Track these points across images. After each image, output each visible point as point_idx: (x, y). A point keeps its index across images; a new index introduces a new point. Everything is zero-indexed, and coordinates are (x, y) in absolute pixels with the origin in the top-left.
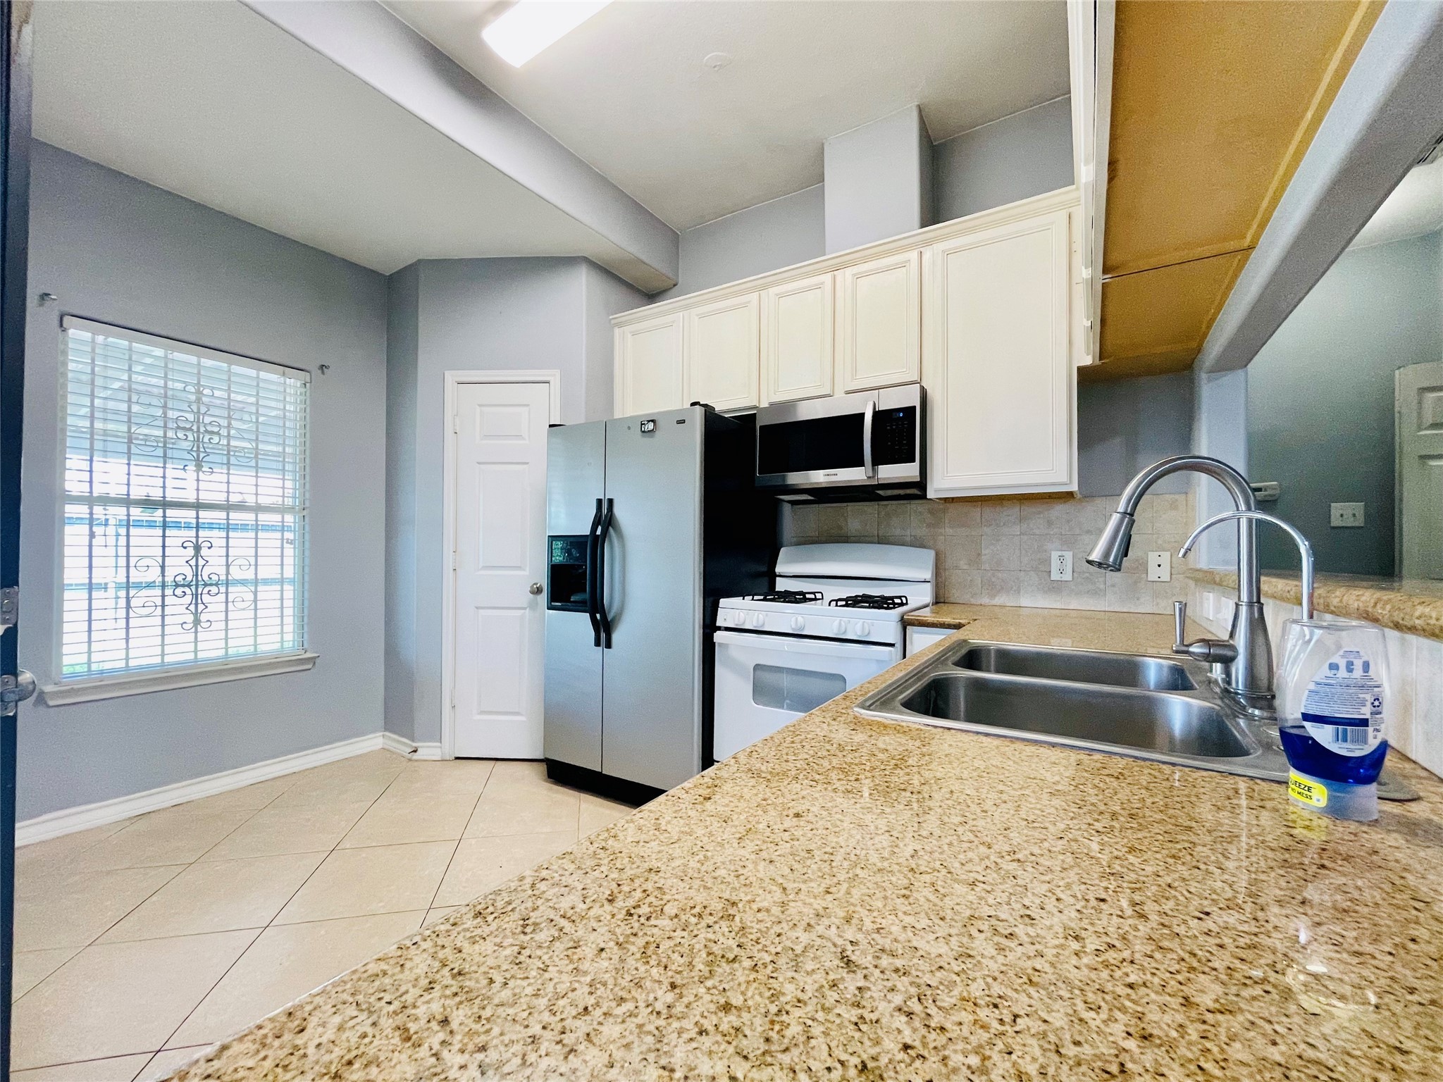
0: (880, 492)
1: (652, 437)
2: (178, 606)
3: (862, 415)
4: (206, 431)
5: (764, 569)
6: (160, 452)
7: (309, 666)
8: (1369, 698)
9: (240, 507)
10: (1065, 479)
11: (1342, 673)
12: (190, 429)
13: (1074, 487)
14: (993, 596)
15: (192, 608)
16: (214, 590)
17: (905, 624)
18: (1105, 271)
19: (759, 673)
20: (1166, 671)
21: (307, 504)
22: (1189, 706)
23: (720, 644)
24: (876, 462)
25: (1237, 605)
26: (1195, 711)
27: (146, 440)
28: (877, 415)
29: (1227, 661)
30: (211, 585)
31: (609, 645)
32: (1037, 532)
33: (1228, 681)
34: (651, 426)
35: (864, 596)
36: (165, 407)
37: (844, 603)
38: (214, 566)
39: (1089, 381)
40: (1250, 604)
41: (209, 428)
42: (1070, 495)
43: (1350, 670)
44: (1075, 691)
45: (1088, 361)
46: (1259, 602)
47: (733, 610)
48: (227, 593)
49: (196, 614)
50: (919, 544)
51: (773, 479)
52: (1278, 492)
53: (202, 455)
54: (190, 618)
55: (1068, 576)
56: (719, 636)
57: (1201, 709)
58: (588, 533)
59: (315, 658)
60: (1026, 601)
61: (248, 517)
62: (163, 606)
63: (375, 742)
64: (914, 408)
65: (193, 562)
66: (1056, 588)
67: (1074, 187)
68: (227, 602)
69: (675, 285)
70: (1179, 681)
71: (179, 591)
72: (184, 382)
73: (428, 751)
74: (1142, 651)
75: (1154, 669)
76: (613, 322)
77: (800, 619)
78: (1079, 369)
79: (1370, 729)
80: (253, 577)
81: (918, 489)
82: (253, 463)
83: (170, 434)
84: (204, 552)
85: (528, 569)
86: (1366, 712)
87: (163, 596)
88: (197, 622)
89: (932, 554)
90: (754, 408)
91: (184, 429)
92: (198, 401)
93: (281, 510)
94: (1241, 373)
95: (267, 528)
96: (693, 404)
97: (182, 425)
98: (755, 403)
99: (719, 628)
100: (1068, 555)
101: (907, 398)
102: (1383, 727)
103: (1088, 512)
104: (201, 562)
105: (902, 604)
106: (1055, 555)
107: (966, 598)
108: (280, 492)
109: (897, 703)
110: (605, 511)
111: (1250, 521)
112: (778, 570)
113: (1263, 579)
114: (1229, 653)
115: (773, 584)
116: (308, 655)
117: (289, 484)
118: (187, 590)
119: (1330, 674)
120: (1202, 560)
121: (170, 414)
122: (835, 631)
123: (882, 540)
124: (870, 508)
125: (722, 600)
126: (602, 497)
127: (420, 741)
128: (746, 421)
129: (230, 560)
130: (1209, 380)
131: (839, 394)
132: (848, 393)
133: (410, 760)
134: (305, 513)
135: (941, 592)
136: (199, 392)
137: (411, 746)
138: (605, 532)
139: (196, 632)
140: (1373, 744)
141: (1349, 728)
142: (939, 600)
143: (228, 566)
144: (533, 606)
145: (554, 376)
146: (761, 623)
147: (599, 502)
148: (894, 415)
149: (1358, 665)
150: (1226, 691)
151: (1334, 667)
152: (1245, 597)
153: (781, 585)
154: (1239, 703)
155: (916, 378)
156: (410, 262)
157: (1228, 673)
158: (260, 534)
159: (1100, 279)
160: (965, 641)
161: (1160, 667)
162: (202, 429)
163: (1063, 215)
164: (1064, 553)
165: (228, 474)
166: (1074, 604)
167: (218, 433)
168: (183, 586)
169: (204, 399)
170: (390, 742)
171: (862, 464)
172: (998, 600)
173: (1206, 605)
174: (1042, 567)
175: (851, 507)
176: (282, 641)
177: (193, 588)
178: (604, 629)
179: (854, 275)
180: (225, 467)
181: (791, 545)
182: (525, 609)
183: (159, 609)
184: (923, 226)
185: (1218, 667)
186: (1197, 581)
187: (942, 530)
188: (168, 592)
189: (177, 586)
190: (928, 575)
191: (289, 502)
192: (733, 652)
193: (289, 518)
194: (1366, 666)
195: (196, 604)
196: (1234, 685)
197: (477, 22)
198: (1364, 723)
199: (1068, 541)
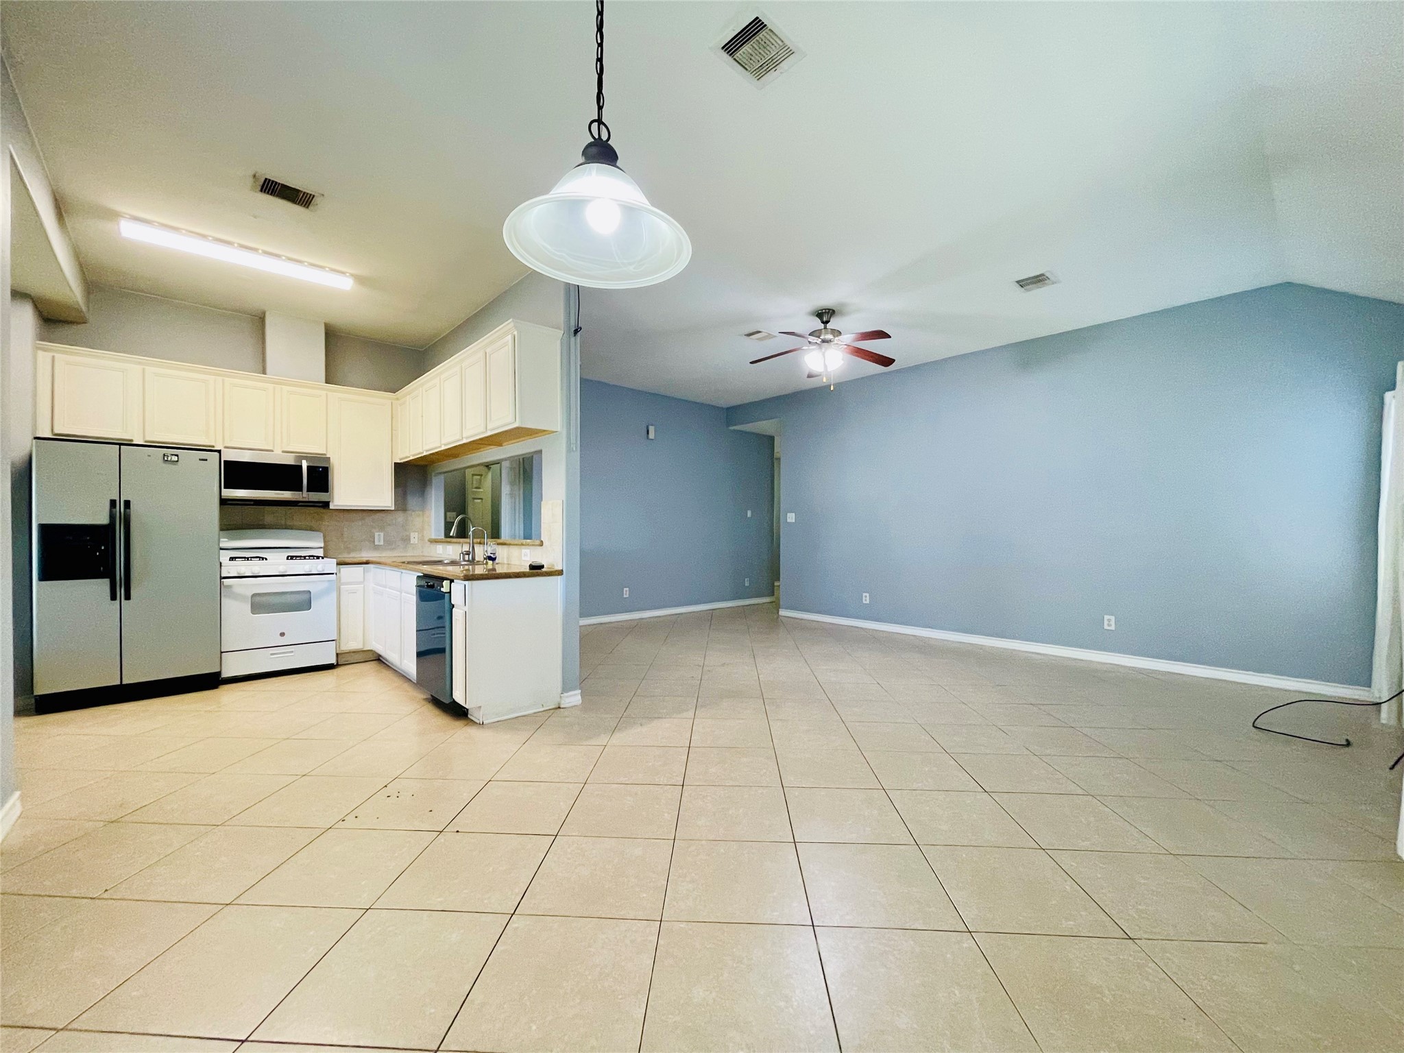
1: (175, 465)
3: (301, 466)
10: (387, 505)
13: (391, 508)
14: (349, 553)
17: (338, 564)
19: (254, 598)
23: (226, 587)
24: (309, 490)
28: (310, 467)
31: (128, 598)
32: (369, 524)
34: (175, 458)
37: (287, 559)
42: (388, 511)
47: (234, 567)
50: (318, 530)
55: (382, 543)
56: (226, 582)
60: (363, 554)
64: (328, 467)
66: (377, 548)
67: (395, 395)
69: (86, 322)
76: (38, 346)
77: (284, 567)
78: (395, 463)
81: (326, 505)
89: (320, 534)
99: (224, 578)
100: (382, 534)
103: (394, 517)
106: (376, 534)
110: (121, 508)
122: (306, 570)
126: (117, 499)
131: (278, 451)
132: (285, 452)
146: (248, 572)
147: (113, 502)
148: (318, 469)
155: (325, 453)
163: (390, 401)
171: (302, 491)
172: (352, 554)
174: (371, 539)
178: (121, 589)
184: (326, 383)
187: (329, 524)
190: (322, 544)
192: (237, 590)
199: (382, 529)
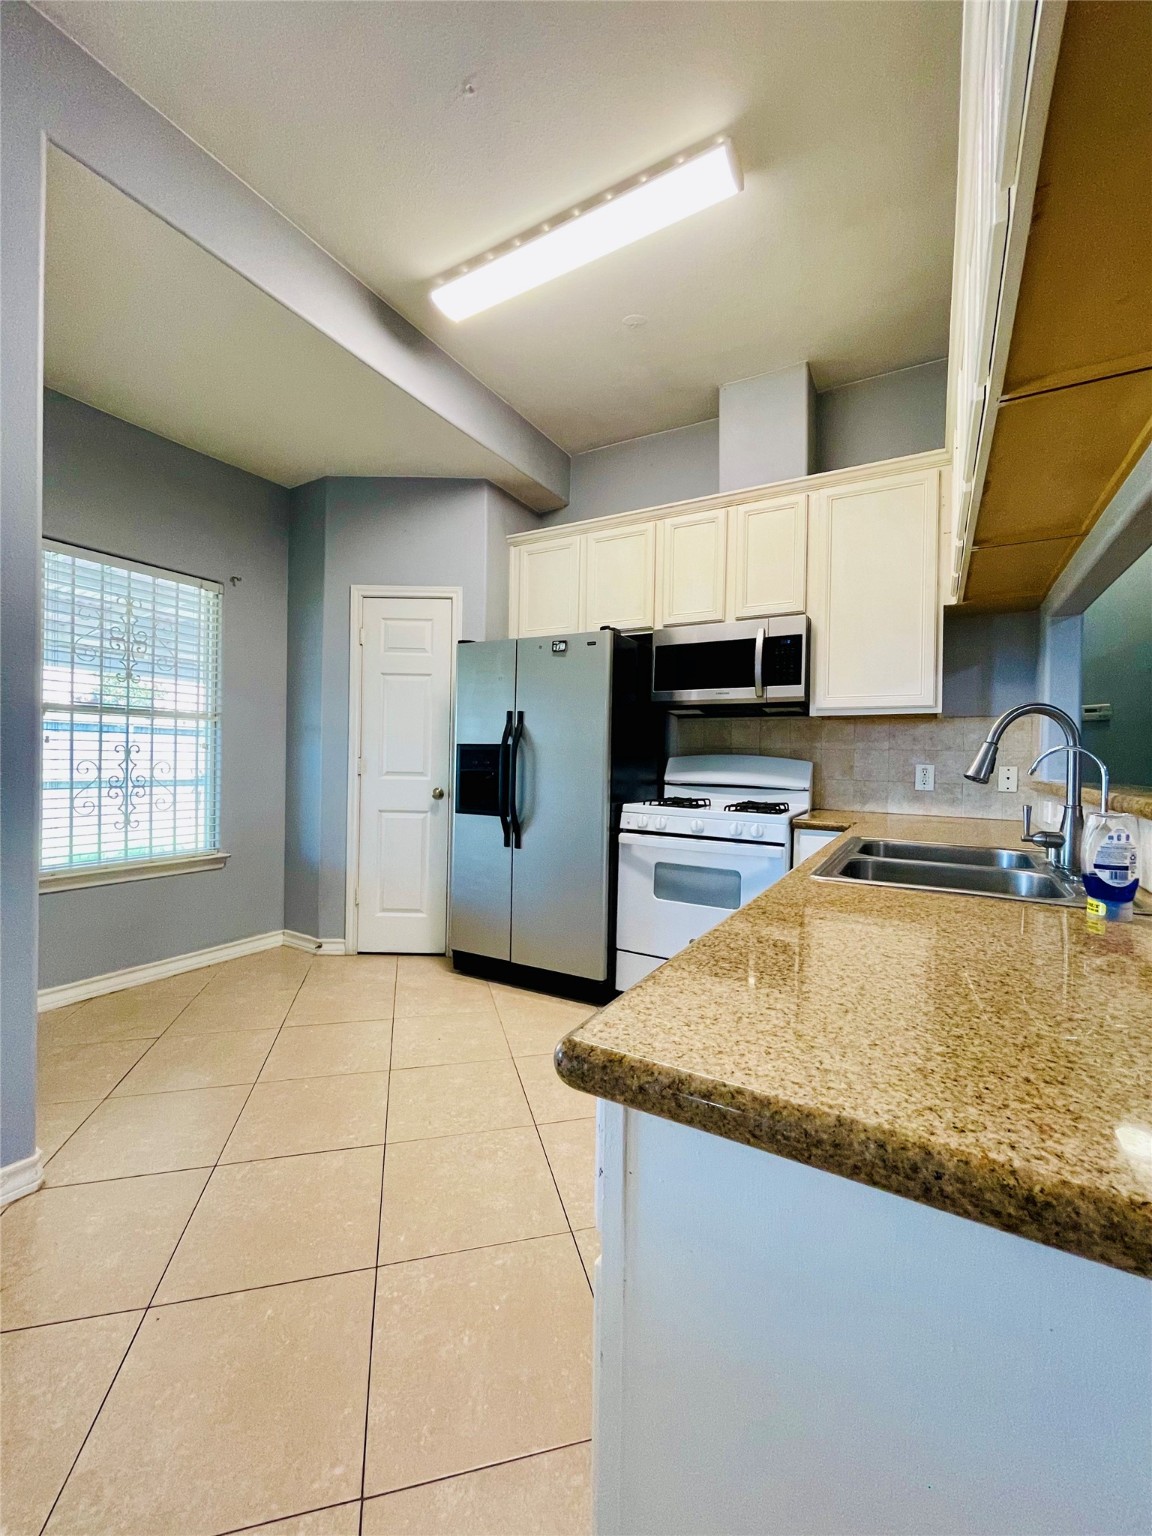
0: (767, 710)
1: (564, 656)
2: (112, 805)
3: (753, 641)
4: (136, 642)
5: (653, 777)
6: (97, 661)
7: (222, 865)
8: (1129, 855)
9: (163, 714)
10: (931, 702)
11: (1115, 841)
12: (122, 640)
13: (939, 710)
14: (864, 804)
15: (123, 808)
16: (141, 791)
17: (793, 826)
18: (975, 544)
19: (663, 872)
20: (1014, 858)
21: (219, 710)
22: (1031, 877)
23: (623, 845)
24: (766, 682)
25: (1066, 808)
26: (1036, 882)
27: (86, 650)
28: (767, 641)
29: (1058, 846)
30: (139, 787)
31: (518, 845)
32: (903, 747)
33: (1058, 861)
34: (563, 646)
35: (749, 802)
36: (101, 618)
37: (734, 808)
38: (141, 770)
39: (953, 618)
40: (1074, 807)
41: (138, 639)
42: (935, 716)
43: (1119, 839)
44: (952, 870)
45: (953, 601)
46: (1080, 805)
47: (635, 814)
48: (151, 794)
49: (127, 815)
50: (796, 756)
51: (664, 695)
52: (1110, 713)
53: (131, 664)
54: (121, 818)
55: (930, 787)
56: (623, 837)
57: (1040, 878)
58: (499, 741)
59: (227, 857)
60: (892, 808)
61: (168, 723)
62: (100, 806)
63: (275, 939)
64: (800, 636)
65: (124, 766)
66: (918, 797)
67: (944, 450)
68: (151, 804)
69: (566, 506)
70: (1025, 862)
71: (113, 792)
72: (117, 595)
73: (332, 946)
74: (996, 845)
75: (1005, 858)
76: (509, 541)
77: (699, 822)
78: (945, 607)
79: (1129, 872)
80: (172, 778)
81: (802, 707)
82: (173, 671)
83: (106, 644)
84: (133, 755)
85: (430, 774)
86: (1127, 863)
87: (100, 797)
88: (127, 822)
89: (811, 764)
90: (650, 629)
91: (117, 639)
92: (129, 613)
93: (195, 716)
94: (1079, 617)
95: (185, 733)
96: (603, 628)
97: (115, 635)
98: (650, 624)
99: (622, 831)
100: (931, 768)
101: (794, 627)
102: (1136, 871)
103: (947, 732)
104: (131, 766)
105: (786, 810)
106: (919, 768)
107: (841, 806)
108: (195, 699)
109: (835, 872)
110: (515, 722)
111: (1075, 753)
112: (667, 778)
113: (1083, 790)
114: (1060, 841)
115: (661, 792)
116: (220, 855)
117: (202, 691)
118: (118, 790)
119: (1109, 842)
120: (1042, 776)
121: (108, 626)
122: (733, 832)
123: (763, 753)
124: (753, 723)
125: (625, 805)
126: (513, 710)
127: (326, 936)
128: (644, 640)
129: (154, 763)
130: (1053, 623)
131: (730, 620)
132: (738, 619)
133: (315, 955)
134: (217, 719)
135: (817, 801)
136: (130, 604)
137: (316, 942)
138: (516, 743)
139: (126, 832)
140: (1131, 879)
141: (1118, 871)
142: (815, 808)
143: (152, 769)
144: (434, 809)
145: (457, 593)
146: (663, 826)
147: (510, 714)
148: (782, 642)
149: (1124, 836)
150: (1057, 867)
151: (1111, 838)
152: (1070, 803)
153: (670, 792)
154: (1064, 873)
155: (802, 609)
156: (313, 479)
157: (1058, 856)
158: (180, 739)
159: (970, 548)
160: (859, 838)
161: (1011, 856)
162: (132, 640)
163: (934, 472)
164: (928, 766)
165: (176, 684)
166: (934, 811)
167: (144, 643)
168: (116, 787)
169: (134, 610)
170: (289, 939)
171: (752, 684)
172: (869, 807)
173: (1045, 811)
174: (908, 778)
175: (735, 721)
176: (196, 842)
177: (124, 790)
178: (513, 832)
179: (746, 512)
180: (151, 675)
181: (678, 755)
182: (426, 812)
183: (97, 808)
184: (809, 474)
185: (1052, 851)
186: (1037, 790)
187: (818, 745)
188: (104, 792)
189: (111, 787)
190: (807, 784)
191: (202, 708)
192: (637, 853)
193: (202, 723)
194: (1128, 837)
195: (127, 805)
196: (1062, 862)
197: (426, 285)
198: (1126, 868)
199: (931, 756)
